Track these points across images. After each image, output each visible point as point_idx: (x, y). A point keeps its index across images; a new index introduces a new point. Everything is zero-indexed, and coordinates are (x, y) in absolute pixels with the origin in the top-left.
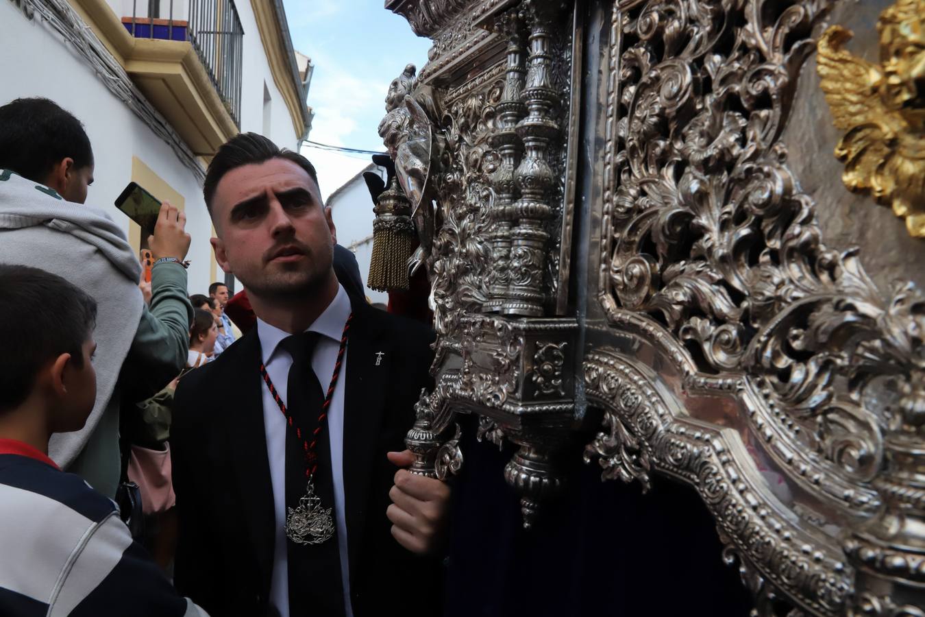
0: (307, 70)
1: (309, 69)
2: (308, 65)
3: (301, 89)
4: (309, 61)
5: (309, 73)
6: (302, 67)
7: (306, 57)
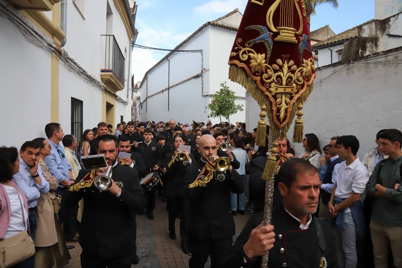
0: (134, 7)
1: (135, 6)
2: (134, 4)
3: (131, 17)
4: (135, 3)
5: (135, 9)
6: (131, 6)
7: (134, 1)
